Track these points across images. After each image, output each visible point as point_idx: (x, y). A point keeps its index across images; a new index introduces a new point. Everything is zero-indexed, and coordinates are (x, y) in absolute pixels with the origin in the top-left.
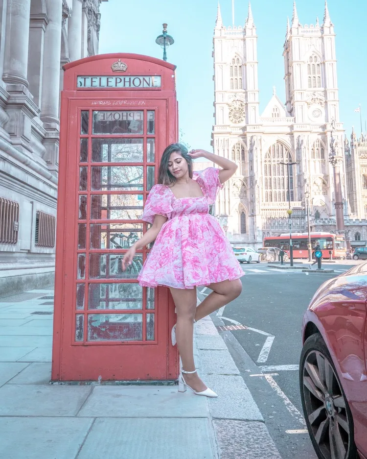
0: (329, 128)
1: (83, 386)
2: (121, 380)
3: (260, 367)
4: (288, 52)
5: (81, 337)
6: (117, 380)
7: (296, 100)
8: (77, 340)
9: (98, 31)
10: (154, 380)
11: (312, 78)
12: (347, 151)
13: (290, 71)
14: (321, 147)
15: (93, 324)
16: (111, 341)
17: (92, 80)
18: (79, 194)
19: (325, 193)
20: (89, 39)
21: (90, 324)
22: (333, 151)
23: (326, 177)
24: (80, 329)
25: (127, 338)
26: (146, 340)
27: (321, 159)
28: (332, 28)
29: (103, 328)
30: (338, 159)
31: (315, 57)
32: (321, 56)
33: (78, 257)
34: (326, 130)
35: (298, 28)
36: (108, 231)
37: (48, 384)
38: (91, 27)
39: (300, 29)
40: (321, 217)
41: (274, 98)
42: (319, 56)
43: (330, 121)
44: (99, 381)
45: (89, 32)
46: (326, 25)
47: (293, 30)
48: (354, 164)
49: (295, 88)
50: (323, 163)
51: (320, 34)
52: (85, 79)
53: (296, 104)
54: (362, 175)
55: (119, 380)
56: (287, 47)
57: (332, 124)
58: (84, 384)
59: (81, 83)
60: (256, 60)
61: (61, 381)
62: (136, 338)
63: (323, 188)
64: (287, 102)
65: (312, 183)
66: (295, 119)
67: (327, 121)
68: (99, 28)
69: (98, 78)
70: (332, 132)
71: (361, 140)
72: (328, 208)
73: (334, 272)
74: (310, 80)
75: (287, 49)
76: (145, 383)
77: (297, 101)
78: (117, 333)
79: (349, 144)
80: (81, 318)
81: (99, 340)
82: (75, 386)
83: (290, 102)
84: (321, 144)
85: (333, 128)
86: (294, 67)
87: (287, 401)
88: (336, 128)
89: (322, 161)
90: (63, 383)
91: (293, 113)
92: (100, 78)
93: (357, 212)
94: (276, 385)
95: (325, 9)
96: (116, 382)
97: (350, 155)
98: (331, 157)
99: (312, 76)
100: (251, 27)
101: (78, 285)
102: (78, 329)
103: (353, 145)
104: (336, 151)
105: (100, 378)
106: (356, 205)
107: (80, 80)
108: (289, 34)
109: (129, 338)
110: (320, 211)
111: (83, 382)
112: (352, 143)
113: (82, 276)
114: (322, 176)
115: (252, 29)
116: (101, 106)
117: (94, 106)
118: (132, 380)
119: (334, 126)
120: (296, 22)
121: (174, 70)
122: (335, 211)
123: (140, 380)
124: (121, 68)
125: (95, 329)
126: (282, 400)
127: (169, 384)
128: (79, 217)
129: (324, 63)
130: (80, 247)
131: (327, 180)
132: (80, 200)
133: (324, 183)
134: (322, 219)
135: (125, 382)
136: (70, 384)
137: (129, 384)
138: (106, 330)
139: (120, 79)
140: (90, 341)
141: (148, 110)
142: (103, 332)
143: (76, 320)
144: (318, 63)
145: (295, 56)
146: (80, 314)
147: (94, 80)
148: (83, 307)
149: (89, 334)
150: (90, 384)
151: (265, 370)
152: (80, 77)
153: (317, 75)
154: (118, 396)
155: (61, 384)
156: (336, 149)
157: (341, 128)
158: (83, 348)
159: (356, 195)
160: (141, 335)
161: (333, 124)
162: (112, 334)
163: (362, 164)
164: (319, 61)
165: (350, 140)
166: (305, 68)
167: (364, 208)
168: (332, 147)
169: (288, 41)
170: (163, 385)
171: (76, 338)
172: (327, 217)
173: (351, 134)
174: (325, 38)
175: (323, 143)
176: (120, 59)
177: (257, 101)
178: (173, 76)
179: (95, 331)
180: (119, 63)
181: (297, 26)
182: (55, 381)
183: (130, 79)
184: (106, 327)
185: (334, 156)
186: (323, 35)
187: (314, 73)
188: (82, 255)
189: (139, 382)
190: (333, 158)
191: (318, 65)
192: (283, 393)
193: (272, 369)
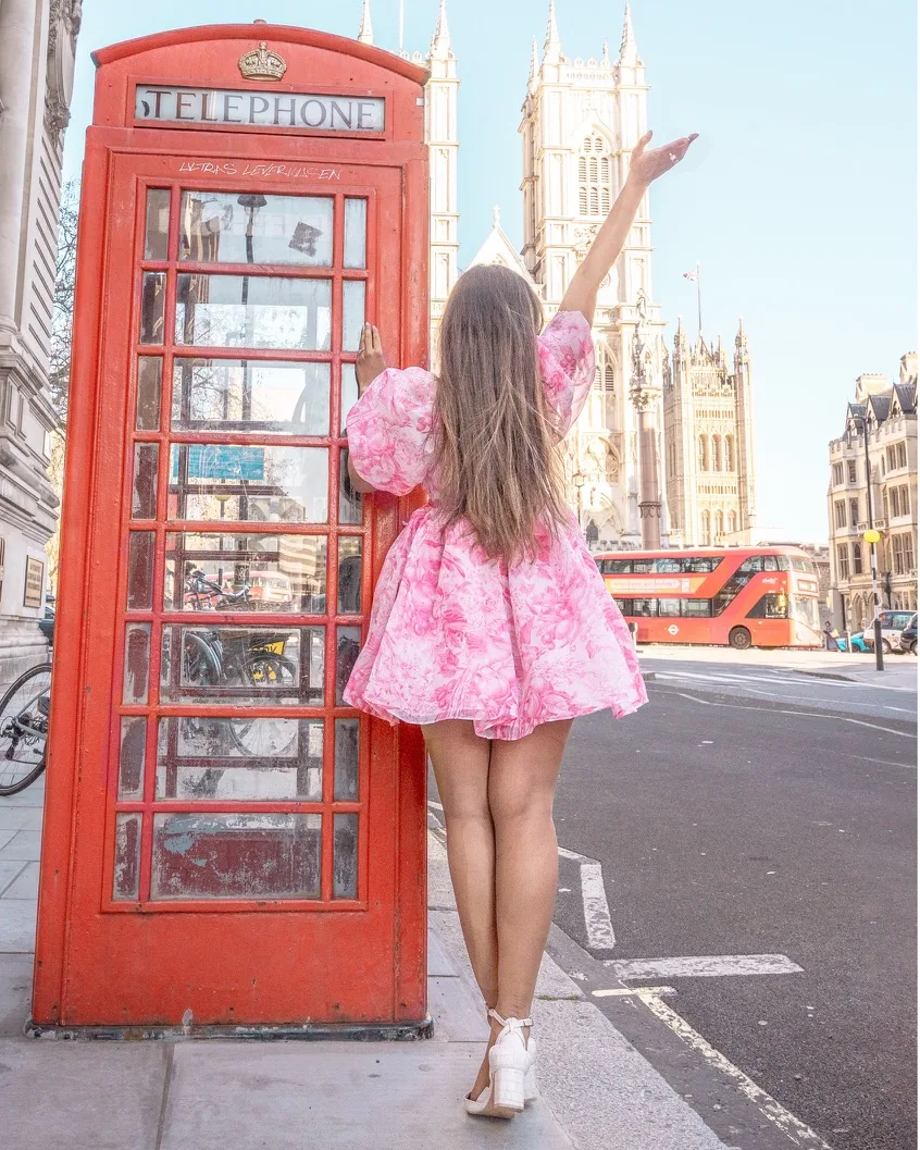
0: (628, 315)
1: (134, 1044)
2: (253, 1024)
3: (608, 963)
4: (532, 124)
5: (131, 888)
6: (239, 1024)
7: (548, 243)
8: (117, 894)
9: (74, 33)
10: (356, 1024)
11: (589, 191)
12: (667, 376)
13: (537, 171)
14: (606, 362)
15: (169, 845)
16: (225, 899)
17: (179, 99)
18: (135, 441)
19: (614, 477)
20: (51, 53)
21: (161, 846)
22: (640, 373)
23: (616, 439)
24: (129, 863)
25: (273, 889)
26: (333, 897)
27: (604, 393)
28: (641, 72)
29: (201, 858)
30: (651, 393)
31: (598, 139)
32: (613, 138)
33: (128, 634)
34: (619, 321)
35: (558, 66)
36: (182, 556)
37: (23, 1037)
38: (57, 22)
39: (563, 67)
40: (601, 537)
41: (495, 235)
42: (608, 139)
43: (632, 299)
44: (186, 1029)
45: (53, 33)
46: (625, 62)
47: (546, 69)
48: (680, 408)
49: (548, 215)
50: (611, 402)
51: (610, 84)
52: (159, 94)
53: (549, 253)
54: (697, 436)
55: (249, 1025)
56: (530, 111)
57: (638, 306)
58: (138, 1038)
59: (146, 105)
60: (453, 140)
61: (68, 1027)
62: (300, 891)
63: (608, 464)
64: (527, 248)
65: (582, 450)
66: (545, 288)
67: (622, 296)
68: (78, 26)
69: (199, 94)
70: (637, 326)
71: (698, 351)
72: (618, 515)
73: (655, 679)
74: (583, 197)
75: (530, 116)
76: (327, 1034)
77: (552, 247)
78: (242, 876)
79: (671, 359)
80: (131, 825)
81: (187, 897)
82: (108, 1044)
83: (534, 247)
84: (606, 355)
85: (642, 315)
86: (546, 160)
87: (752, 1090)
88: (648, 316)
89: (607, 396)
90: (72, 1034)
91: (539, 274)
92: (205, 97)
93: (684, 527)
94: (686, 1027)
95: (625, 25)
96: (239, 1029)
97: (671, 386)
98: (635, 387)
99: (589, 185)
100: (446, 57)
101: (124, 723)
102: (121, 860)
103: (678, 362)
104: (647, 373)
105: (188, 1016)
106: (683, 511)
107: (144, 96)
108: (536, 79)
109: (278, 889)
110: (600, 523)
111: (135, 1031)
112: (677, 355)
113: (138, 693)
114: (606, 433)
115: (446, 61)
116: (210, 177)
117: (189, 176)
118: (288, 1024)
119: (642, 311)
120: (555, 50)
121: (422, 84)
122: (640, 521)
123: (315, 1024)
124: (269, 70)
125: (175, 863)
126: (734, 1083)
127: (400, 1037)
128: (134, 511)
129: (619, 156)
130: (133, 605)
131: (618, 446)
132: (137, 459)
133: (611, 452)
134: (605, 543)
135: (265, 1030)
136: (95, 1037)
137: (276, 1037)
138: (208, 864)
139: (264, 100)
140: (159, 899)
141: (346, 197)
142: (199, 869)
143: (116, 833)
144: (604, 154)
145: (549, 134)
146: (129, 812)
147: (184, 99)
148: (140, 791)
149: (156, 876)
150: (156, 1038)
151: (624, 973)
152: (145, 90)
153: (601, 185)
154: (262, 1082)
155: (67, 1038)
156: (648, 368)
157: (656, 316)
158: (139, 921)
159: (682, 485)
160: (316, 881)
161: (642, 305)
162: (226, 878)
163: (698, 408)
164: (608, 149)
165: (672, 349)
166: (573, 164)
167: (700, 519)
168: (637, 364)
169: (533, 97)
170: (382, 1038)
171: (116, 888)
172: (616, 537)
173: (675, 333)
174: (622, 92)
175: (612, 355)
176: (263, 44)
177: (453, 240)
178: (419, 102)
179: (174, 868)
180: (263, 54)
181: (557, 61)
182: (47, 1028)
183: (293, 102)
184: (208, 857)
185: (642, 386)
186: (619, 86)
187: (595, 180)
188: (140, 627)
189: (311, 1031)
190: (639, 390)
191: (605, 159)
192: (724, 1060)
193: (648, 973)
